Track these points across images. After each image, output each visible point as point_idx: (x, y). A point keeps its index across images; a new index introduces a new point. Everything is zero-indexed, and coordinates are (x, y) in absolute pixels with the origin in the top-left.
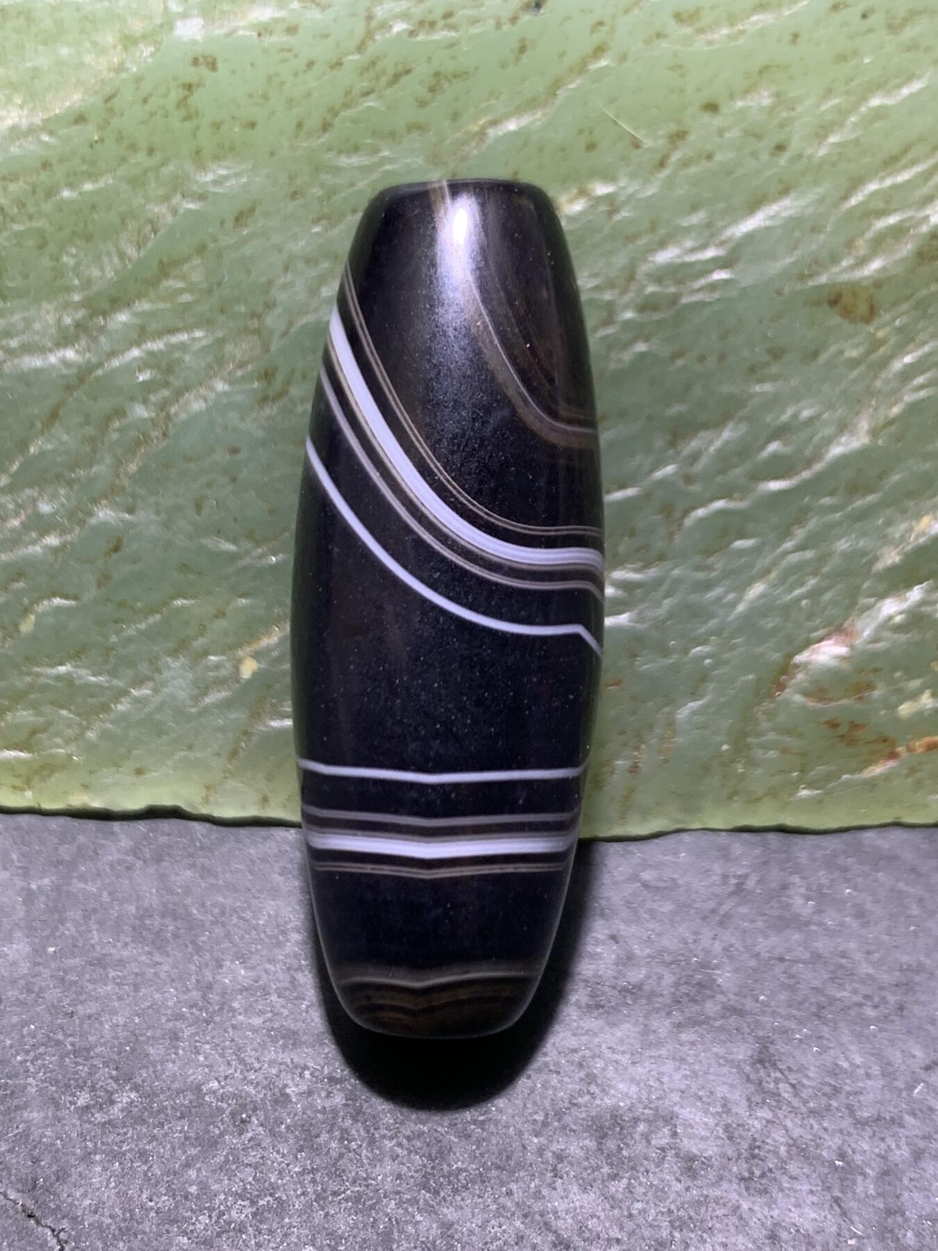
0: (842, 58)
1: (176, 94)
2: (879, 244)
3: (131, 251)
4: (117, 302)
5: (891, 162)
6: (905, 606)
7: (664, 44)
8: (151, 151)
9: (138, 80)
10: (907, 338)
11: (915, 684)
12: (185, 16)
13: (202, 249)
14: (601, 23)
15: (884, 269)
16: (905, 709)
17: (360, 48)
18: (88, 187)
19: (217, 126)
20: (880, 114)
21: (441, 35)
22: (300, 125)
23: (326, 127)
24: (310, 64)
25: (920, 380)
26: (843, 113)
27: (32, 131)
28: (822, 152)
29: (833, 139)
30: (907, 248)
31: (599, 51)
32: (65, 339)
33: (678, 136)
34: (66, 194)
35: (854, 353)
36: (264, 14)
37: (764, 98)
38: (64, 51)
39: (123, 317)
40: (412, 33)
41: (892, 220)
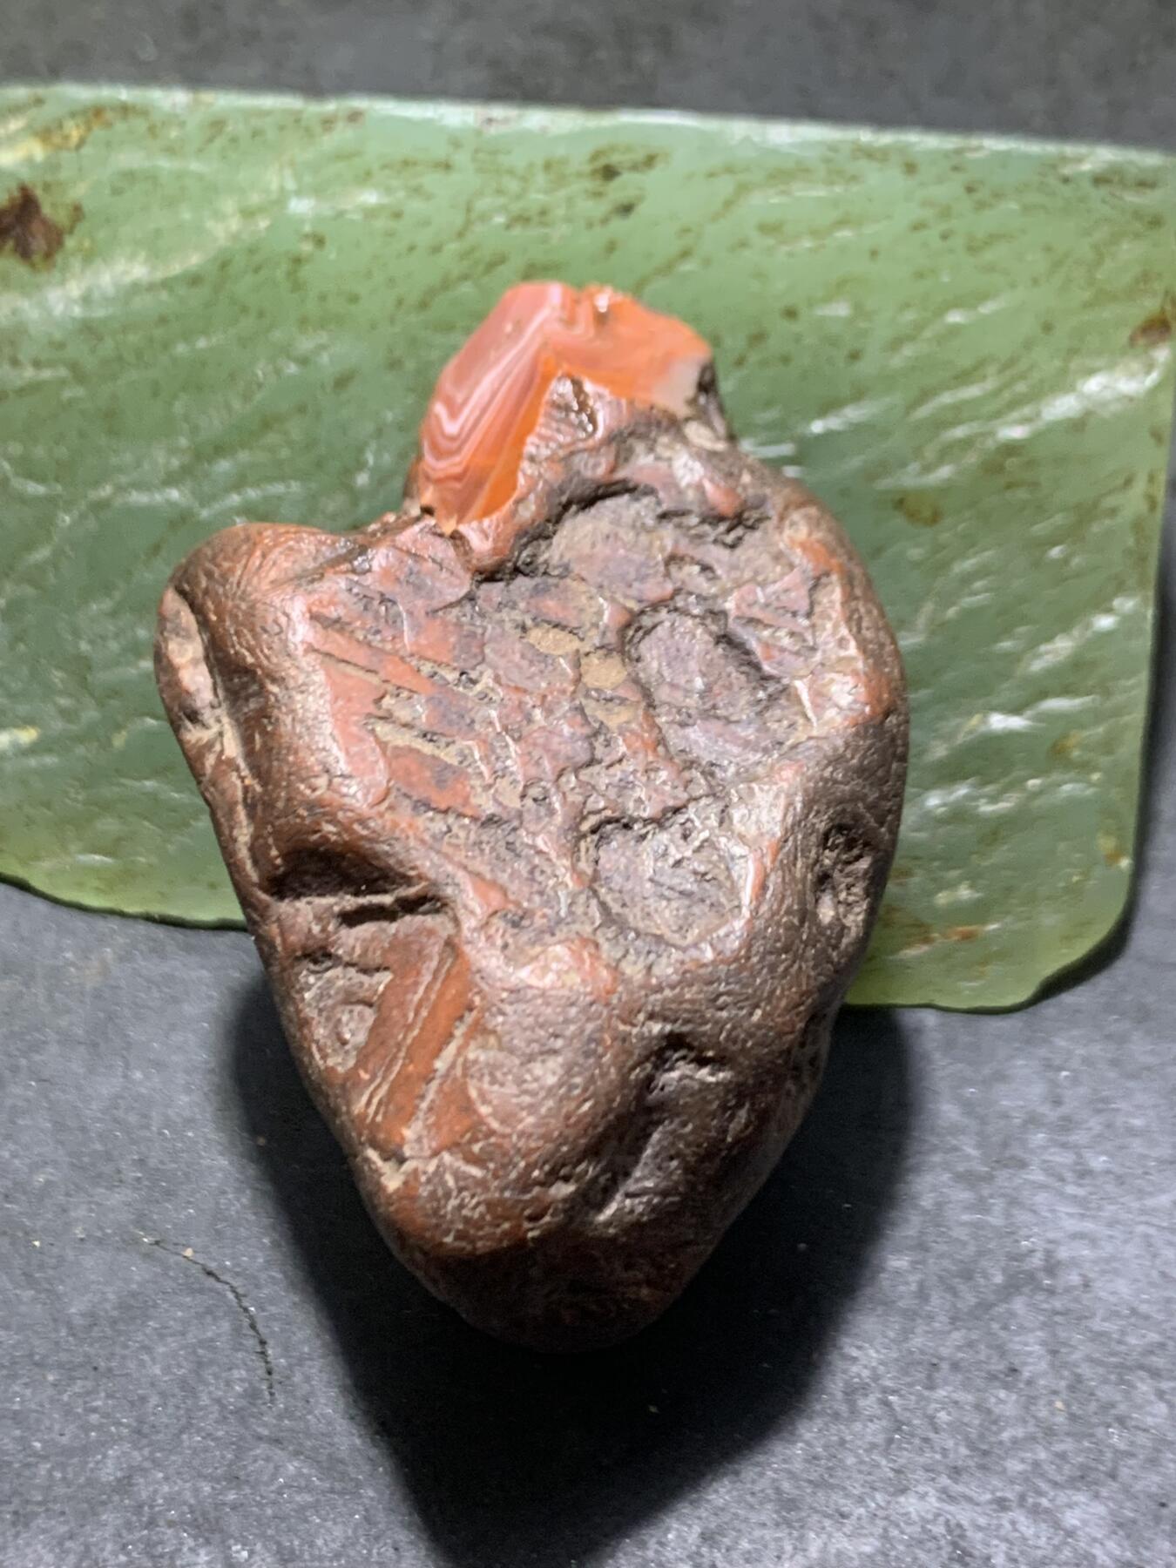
0: (920, 275)
1: (285, 266)
2: (945, 454)
3: (237, 404)
4: (220, 450)
5: (964, 377)
6: (952, 798)
7: (747, 253)
8: (261, 314)
9: (252, 251)
10: (969, 544)
11: (954, 874)
12: (299, 193)
13: (302, 409)
14: (686, 231)
15: (949, 480)
16: (942, 898)
17: (460, 235)
18: (202, 343)
19: (323, 298)
20: (955, 330)
21: (534, 232)
22: (400, 302)
23: (423, 305)
24: (412, 248)
25: (978, 585)
26: (919, 327)
27: (151, 287)
28: (897, 361)
29: (908, 351)
30: (972, 459)
31: (685, 254)
32: (171, 480)
33: (758, 338)
34: (181, 349)
35: (915, 553)
36: (370, 197)
37: (841, 310)
38: (186, 215)
39: (224, 466)
40: (508, 227)
41: (959, 432)
